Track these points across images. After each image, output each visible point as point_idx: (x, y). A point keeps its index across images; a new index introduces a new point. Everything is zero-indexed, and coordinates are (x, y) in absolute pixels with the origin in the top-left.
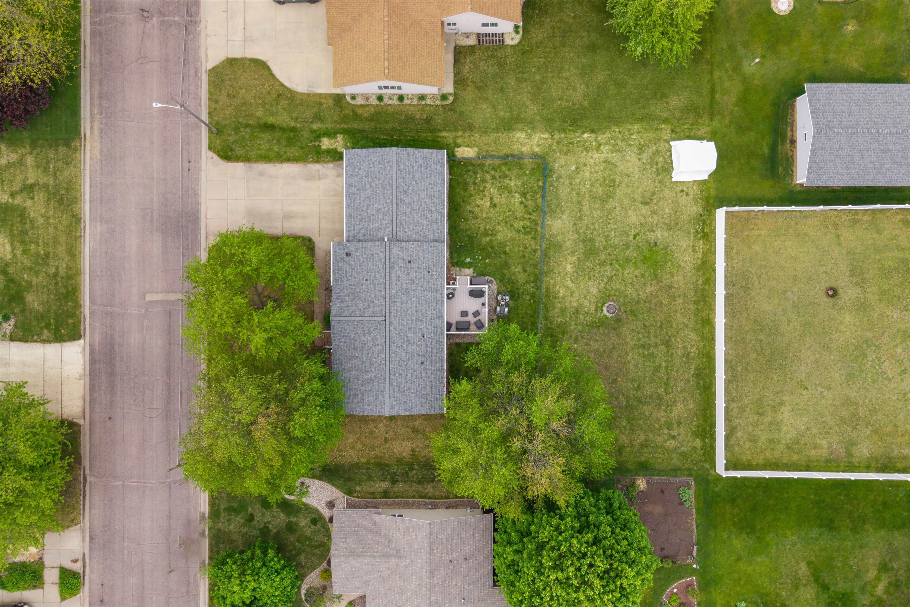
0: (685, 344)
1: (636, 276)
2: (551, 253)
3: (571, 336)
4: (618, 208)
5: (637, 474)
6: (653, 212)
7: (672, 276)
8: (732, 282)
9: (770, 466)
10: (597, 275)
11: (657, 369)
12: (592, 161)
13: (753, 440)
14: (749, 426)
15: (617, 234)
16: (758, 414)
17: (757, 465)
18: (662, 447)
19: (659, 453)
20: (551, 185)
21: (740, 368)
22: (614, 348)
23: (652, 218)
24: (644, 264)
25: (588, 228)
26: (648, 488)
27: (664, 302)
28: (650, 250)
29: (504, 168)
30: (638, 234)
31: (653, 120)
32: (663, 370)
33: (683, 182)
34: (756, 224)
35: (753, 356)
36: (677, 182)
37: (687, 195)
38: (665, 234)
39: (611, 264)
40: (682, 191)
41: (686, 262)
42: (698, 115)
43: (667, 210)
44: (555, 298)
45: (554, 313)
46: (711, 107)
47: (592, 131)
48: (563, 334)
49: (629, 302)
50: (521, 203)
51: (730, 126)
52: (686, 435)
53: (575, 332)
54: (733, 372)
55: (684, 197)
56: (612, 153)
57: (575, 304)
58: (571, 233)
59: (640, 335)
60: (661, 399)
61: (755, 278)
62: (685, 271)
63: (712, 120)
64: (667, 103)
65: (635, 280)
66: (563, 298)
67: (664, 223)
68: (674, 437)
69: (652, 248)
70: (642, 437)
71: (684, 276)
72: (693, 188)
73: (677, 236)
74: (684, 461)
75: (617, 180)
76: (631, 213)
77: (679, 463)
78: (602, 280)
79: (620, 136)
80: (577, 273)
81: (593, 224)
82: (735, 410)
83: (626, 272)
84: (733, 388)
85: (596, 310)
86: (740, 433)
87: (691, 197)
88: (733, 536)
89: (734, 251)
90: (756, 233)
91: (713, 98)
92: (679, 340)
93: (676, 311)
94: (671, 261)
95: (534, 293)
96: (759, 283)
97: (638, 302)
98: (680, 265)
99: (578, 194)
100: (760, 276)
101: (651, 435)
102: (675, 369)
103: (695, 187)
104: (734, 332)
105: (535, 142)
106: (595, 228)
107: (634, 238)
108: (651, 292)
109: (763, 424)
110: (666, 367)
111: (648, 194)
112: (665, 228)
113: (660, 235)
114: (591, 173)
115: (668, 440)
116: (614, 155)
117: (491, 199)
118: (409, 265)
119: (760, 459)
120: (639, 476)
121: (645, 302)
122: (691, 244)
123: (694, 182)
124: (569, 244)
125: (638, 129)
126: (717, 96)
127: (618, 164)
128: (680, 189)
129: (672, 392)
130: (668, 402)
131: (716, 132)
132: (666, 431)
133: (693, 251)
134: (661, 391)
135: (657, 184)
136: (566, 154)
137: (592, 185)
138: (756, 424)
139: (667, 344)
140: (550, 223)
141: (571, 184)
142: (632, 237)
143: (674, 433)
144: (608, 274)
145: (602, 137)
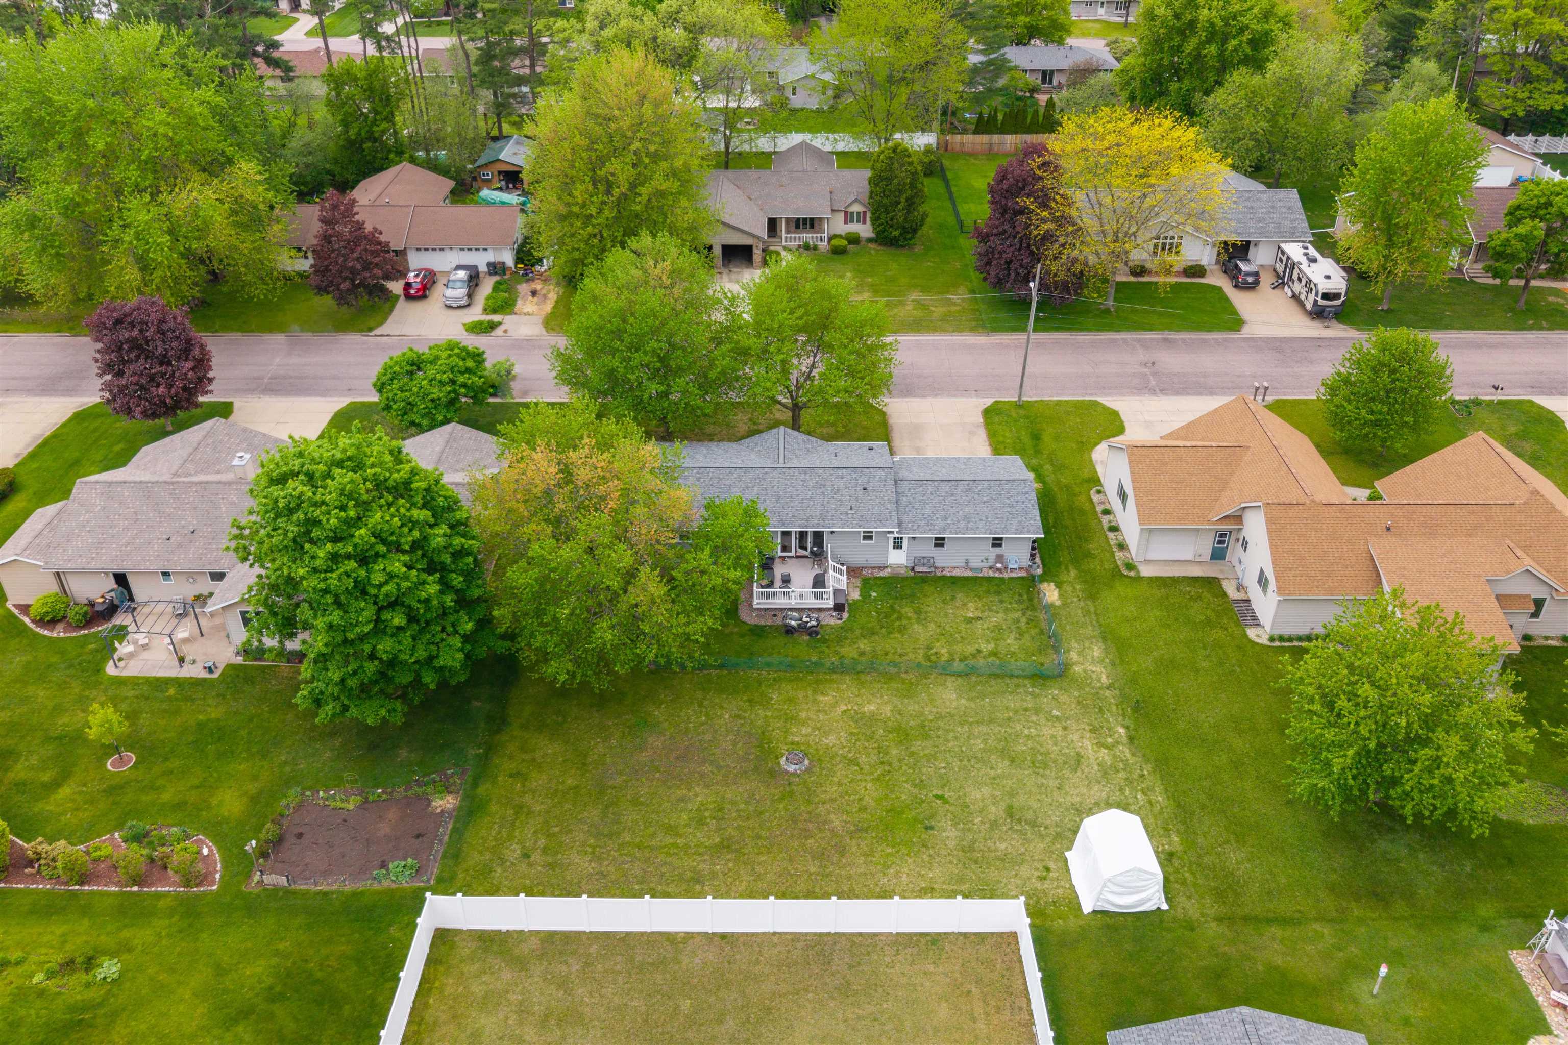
0: (720, 875)
1: (861, 799)
2: (894, 685)
3: (745, 711)
4: (992, 773)
5: (466, 797)
6: (994, 825)
7: (865, 855)
8: (859, 964)
9: (417, 1033)
10: (858, 743)
11: (671, 830)
12: (1075, 737)
13: (489, 1002)
14: (522, 994)
15: (943, 771)
16: (546, 1016)
17: (426, 1005)
18: (510, 838)
19: (499, 832)
20: (1017, 686)
21: (659, 978)
22: (719, 768)
23: (982, 822)
24: (888, 812)
25: (948, 731)
26: (433, 814)
27: (811, 841)
28: (915, 820)
29: (1033, 632)
30: (946, 802)
31: (1184, 823)
32: (669, 840)
33: (1068, 871)
34: (998, 1010)
35: (686, 1005)
36: (1066, 860)
37: (1042, 879)
38: (952, 844)
39: (882, 763)
40: (1048, 869)
41: (897, 875)
42: (1219, 895)
43: (1003, 846)
44: (815, 691)
45: (787, 688)
46: (1246, 919)
47: (1131, 739)
48: (750, 701)
49: (809, 789)
50: (979, 651)
51: (1217, 955)
52: (524, 877)
53: (753, 716)
54: (652, 964)
55: (1036, 874)
56: (1099, 765)
57: (803, 715)
58: (934, 710)
59: (742, 806)
60: (610, 836)
61: (870, 1009)
62: (880, 875)
63: (1219, 920)
64: (1227, 842)
65: (852, 798)
66: (814, 701)
67: (974, 841)
68: (526, 856)
69: (922, 822)
70: (537, 808)
71: (865, 874)
72: (1057, 887)
73: (951, 862)
74: (471, 872)
75: (1048, 772)
76: (985, 790)
77: (470, 863)
78: (849, 751)
79: (1135, 777)
80: (861, 719)
81: (956, 738)
82: (564, 968)
83: (869, 786)
84: (615, 964)
85: (792, 743)
86: (509, 976)
87: (1039, 885)
88: (274, 961)
89: (931, 968)
90: (979, 1011)
91: (1269, 921)
92: (731, 865)
93: (791, 860)
94: (897, 852)
95: (822, 665)
96: (859, 1018)
97: (809, 802)
98: (889, 867)
99: (1009, 719)
100: (875, 1020)
101: (540, 820)
102: (669, 860)
103: (1060, 891)
104: (743, 967)
105: (1090, 668)
106: (948, 741)
107: (937, 797)
108: (832, 822)
109: (521, 1023)
110: (674, 845)
111: (1029, 815)
112: (964, 843)
113: (949, 834)
114: (1053, 736)
115: (523, 847)
116: (1096, 768)
117: (979, 619)
118: (860, 488)
119: (436, 1010)
120: (463, 800)
121: (810, 813)
122: (935, 886)
123: (1072, 887)
124: (912, 707)
125: (1158, 802)
126: (1276, 931)
127: (1079, 773)
128: (1051, 865)
129: (621, 855)
130: (601, 847)
131: (1192, 930)
132: (542, 842)
133: (922, 889)
134: (627, 837)
135: (1052, 830)
136: (1079, 703)
137: (1029, 737)
138: (523, 1010)
139: (725, 846)
140: (949, 684)
141: (1026, 710)
142: (940, 793)
143: (535, 857)
144: (863, 759)
145: (1124, 751)
